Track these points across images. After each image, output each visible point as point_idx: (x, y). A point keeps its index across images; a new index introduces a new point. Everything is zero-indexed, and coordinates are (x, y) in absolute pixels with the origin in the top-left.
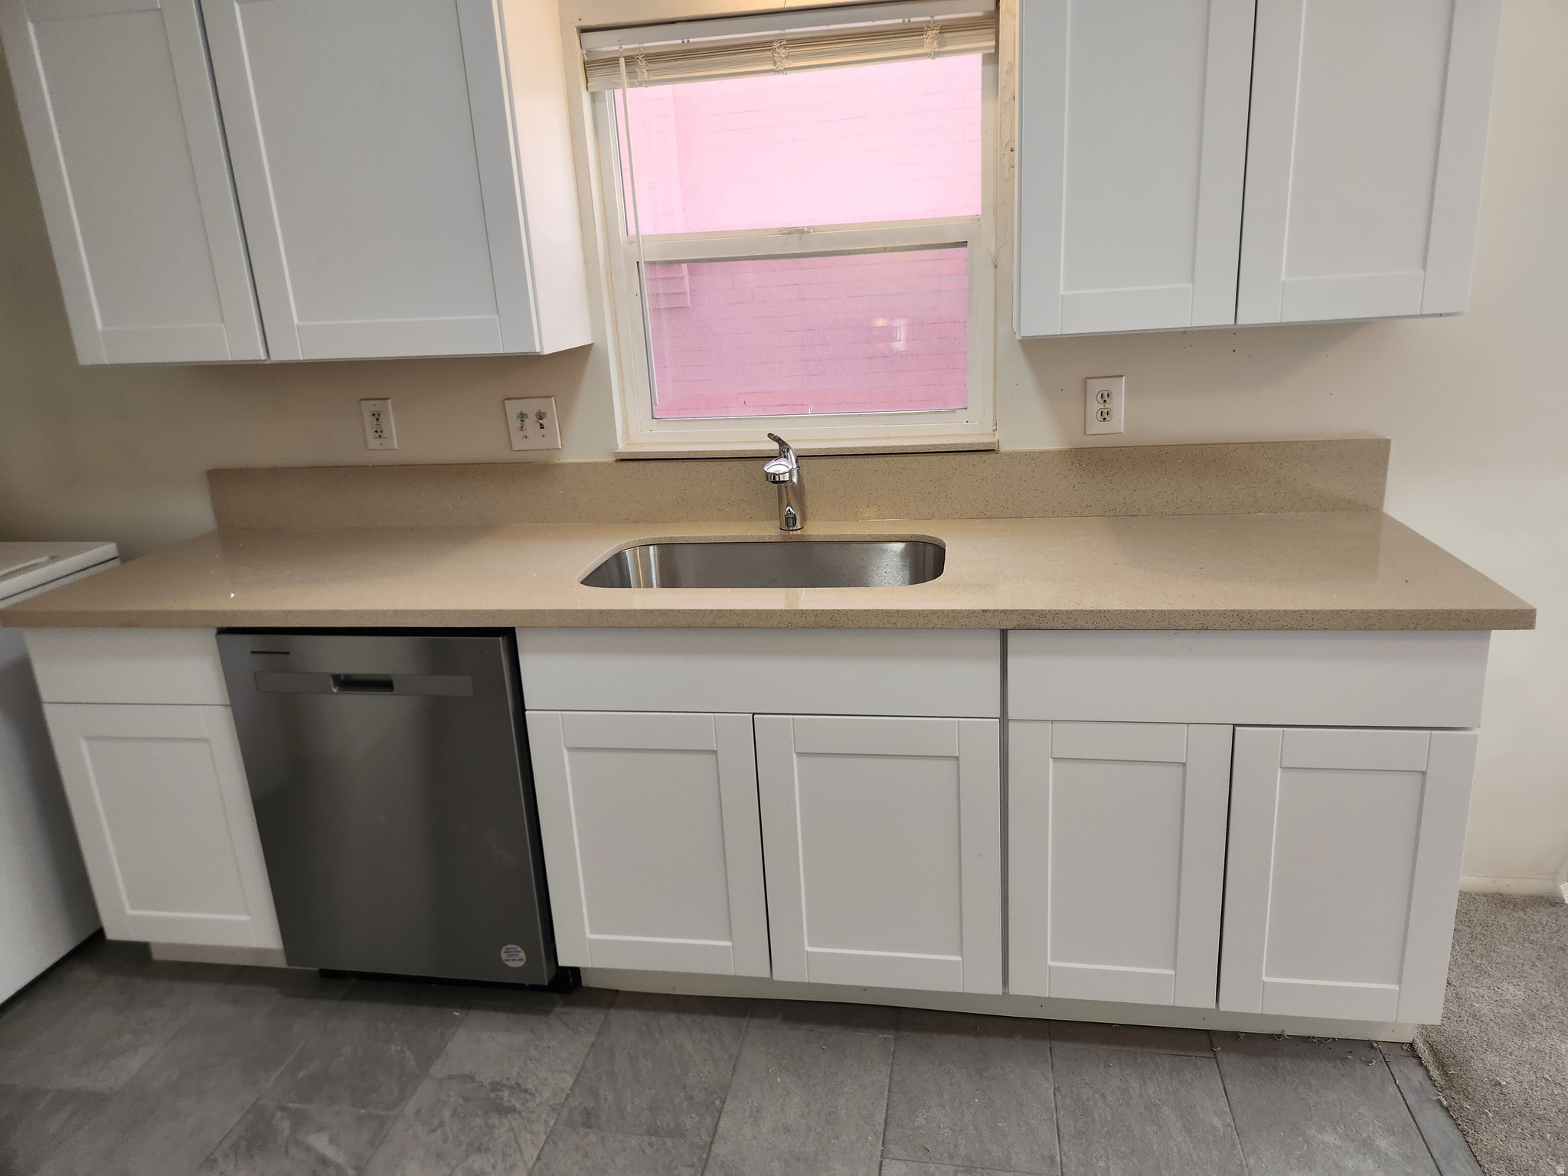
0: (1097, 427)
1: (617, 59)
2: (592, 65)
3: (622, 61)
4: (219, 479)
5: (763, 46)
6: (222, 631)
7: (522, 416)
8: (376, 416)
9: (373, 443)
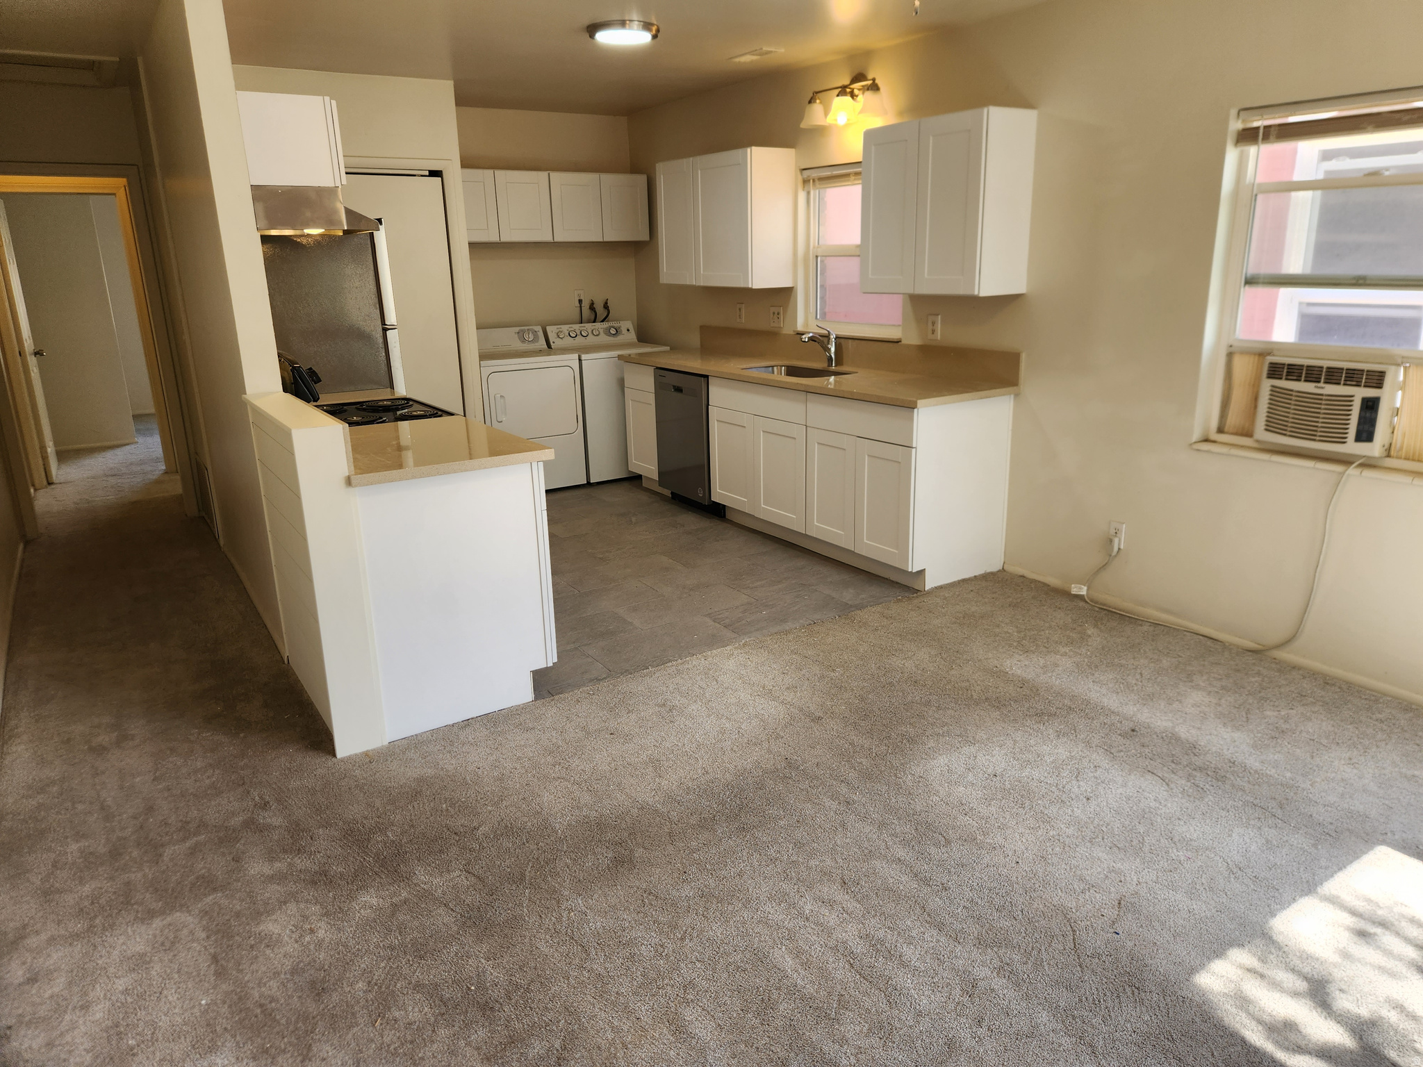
0: (930, 336)
1: (809, 180)
2: (805, 182)
3: (811, 181)
4: (704, 329)
5: (847, 175)
6: (657, 368)
7: (774, 313)
8: (740, 309)
9: (738, 320)
